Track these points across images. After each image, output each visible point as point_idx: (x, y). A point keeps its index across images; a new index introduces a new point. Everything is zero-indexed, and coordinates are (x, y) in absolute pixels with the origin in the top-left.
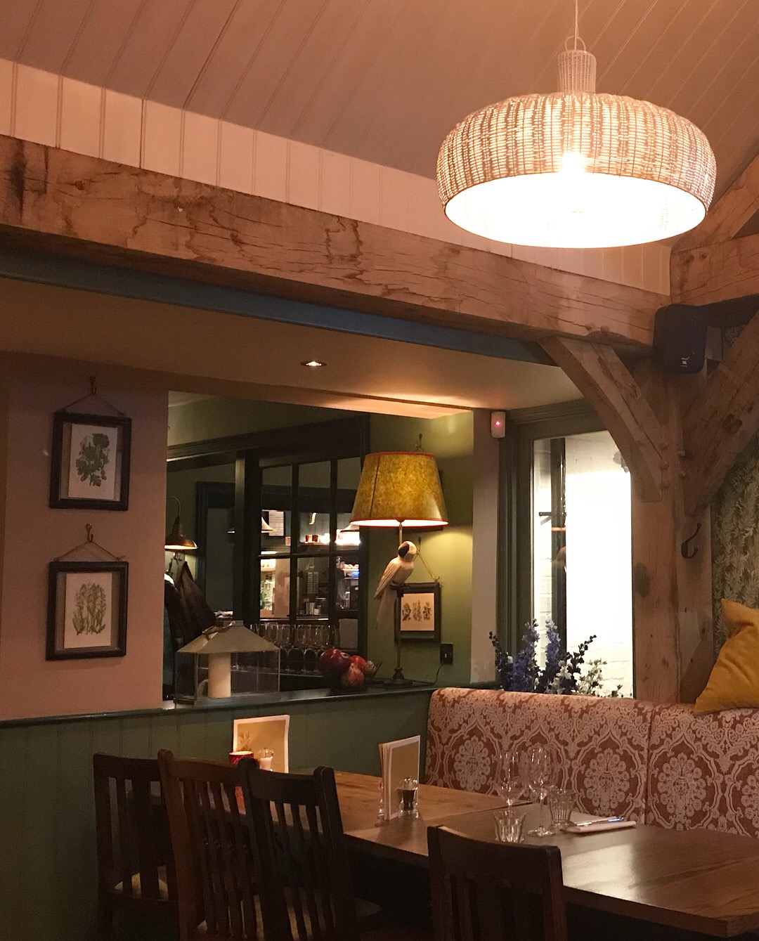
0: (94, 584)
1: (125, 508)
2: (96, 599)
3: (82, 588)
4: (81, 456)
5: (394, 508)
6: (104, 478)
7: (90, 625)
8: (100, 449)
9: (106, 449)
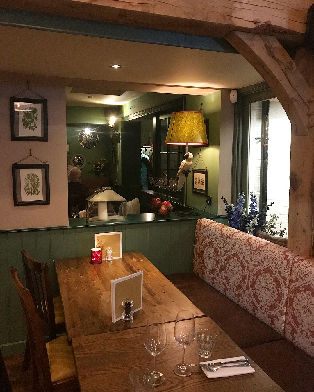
0: (33, 174)
1: (46, 140)
2: (34, 180)
3: (28, 176)
4: (24, 117)
5: (180, 138)
6: (36, 127)
7: (33, 191)
8: (32, 114)
9: (36, 114)
